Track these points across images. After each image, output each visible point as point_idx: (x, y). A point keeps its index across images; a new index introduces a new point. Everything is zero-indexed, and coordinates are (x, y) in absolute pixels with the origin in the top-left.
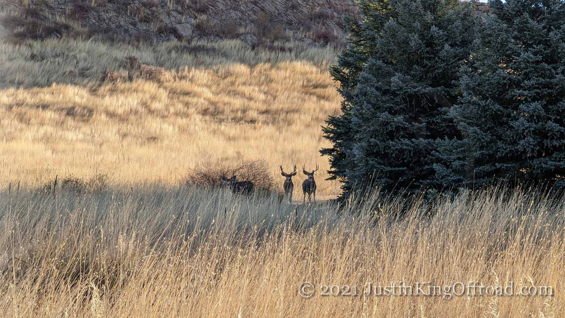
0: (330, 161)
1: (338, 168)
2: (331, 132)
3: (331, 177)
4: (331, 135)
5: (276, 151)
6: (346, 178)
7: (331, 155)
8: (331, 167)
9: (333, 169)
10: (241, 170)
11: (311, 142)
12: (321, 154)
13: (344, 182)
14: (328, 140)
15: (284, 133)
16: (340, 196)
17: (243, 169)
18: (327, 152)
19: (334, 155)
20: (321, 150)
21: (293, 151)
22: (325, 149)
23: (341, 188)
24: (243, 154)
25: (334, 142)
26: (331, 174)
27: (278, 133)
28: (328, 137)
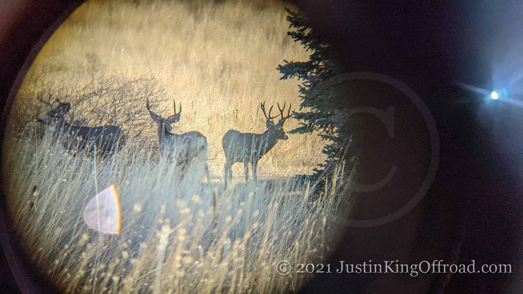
0: (303, 90)
1: (318, 108)
2: (306, 24)
3: (301, 126)
5: (186, 61)
6: (335, 129)
7: (306, 77)
8: (303, 105)
9: (308, 110)
11: (266, 46)
12: (283, 75)
13: (331, 138)
14: (300, 42)
16: (319, 168)
17: (101, 96)
18: (295, 69)
19: (311, 79)
20: (284, 64)
21: (224, 65)
22: (292, 63)
23: (324, 152)
24: (103, 61)
25: (311, 47)
26: (302, 121)
28: (299, 37)
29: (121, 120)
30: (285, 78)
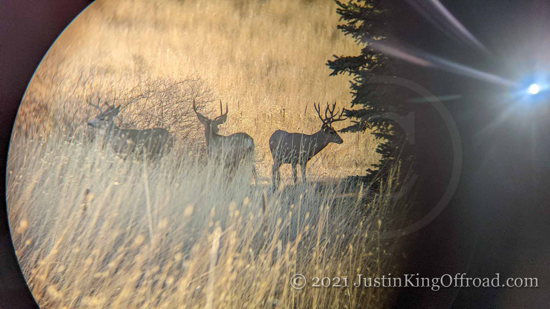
0: (354, 86)
1: (371, 104)
2: (358, 16)
3: (353, 124)
4: (359, 23)
5: (232, 60)
6: (390, 127)
7: (357, 72)
8: (355, 102)
9: (359, 107)
10: (142, 101)
11: (314, 41)
12: (332, 71)
13: (386, 137)
14: (351, 35)
15: (251, 16)
16: (373, 169)
17: (148, 98)
18: (346, 65)
19: (363, 74)
20: (333, 59)
21: (271, 62)
22: (342, 58)
23: (378, 151)
24: (149, 63)
25: (363, 40)
26: (354, 119)
27: (236, 17)
28: (350, 30)
29: (168, 122)
30: (335, 73)
